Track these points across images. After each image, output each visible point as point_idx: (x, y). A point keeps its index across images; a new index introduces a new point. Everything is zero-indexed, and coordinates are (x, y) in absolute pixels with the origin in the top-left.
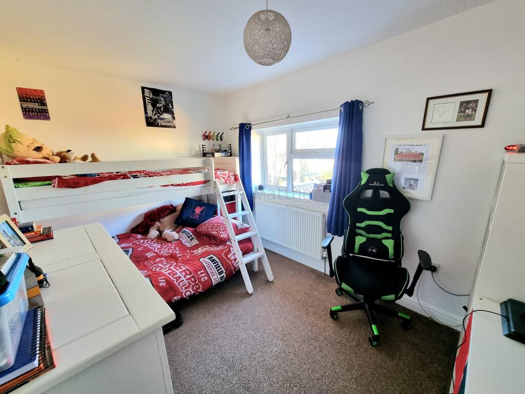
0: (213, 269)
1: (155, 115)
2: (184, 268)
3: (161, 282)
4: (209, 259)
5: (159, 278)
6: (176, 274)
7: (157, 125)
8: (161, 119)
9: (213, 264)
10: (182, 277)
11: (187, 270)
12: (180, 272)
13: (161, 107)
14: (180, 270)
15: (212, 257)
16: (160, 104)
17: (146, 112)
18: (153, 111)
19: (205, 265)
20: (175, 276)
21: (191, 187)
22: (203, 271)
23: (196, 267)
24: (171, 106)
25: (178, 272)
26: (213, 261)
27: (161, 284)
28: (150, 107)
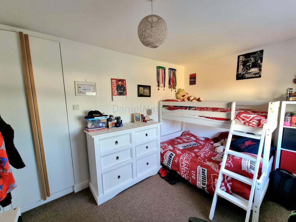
0: (200, 177)
1: (244, 72)
2: (188, 163)
3: (176, 160)
4: (203, 169)
5: (177, 158)
6: (183, 162)
7: (245, 78)
8: (248, 73)
9: (202, 174)
10: (184, 165)
11: (188, 164)
12: (185, 163)
13: (250, 64)
14: (186, 162)
15: (205, 170)
16: (250, 63)
17: (238, 71)
18: (243, 69)
19: (198, 171)
20: (182, 162)
21: (214, 120)
22: (194, 172)
23: (193, 167)
24: (259, 62)
25: (184, 162)
26: (203, 172)
27: (175, 160)
28: (241, 67)
